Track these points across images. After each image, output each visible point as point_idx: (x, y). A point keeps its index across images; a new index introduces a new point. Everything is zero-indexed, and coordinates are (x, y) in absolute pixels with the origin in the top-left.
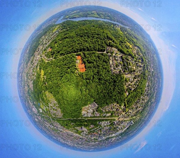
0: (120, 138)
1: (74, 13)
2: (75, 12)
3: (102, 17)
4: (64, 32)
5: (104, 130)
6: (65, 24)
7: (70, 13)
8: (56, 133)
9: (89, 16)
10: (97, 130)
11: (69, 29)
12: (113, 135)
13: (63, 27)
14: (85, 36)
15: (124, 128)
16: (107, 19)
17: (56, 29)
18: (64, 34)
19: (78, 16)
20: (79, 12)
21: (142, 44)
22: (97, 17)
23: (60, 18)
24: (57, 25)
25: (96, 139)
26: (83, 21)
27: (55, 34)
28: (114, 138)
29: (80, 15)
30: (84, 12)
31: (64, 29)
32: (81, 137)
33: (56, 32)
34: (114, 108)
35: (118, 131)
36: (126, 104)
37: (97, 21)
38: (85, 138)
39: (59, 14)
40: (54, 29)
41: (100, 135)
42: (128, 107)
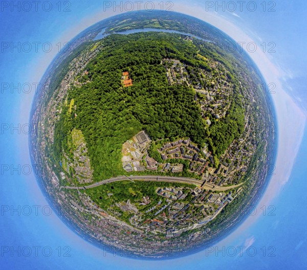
0: (209, 233)
1: (124, 23)
2: (125, 21)
3: (167, 28)
4: (108, 49)
5: (174, 212)
6: (108, 40)
7: (117, 23)
8: (90, 223)
9: (146, 27)
10: (160, 211)
11: (114, 45)
12: (195, 226)
13: (106, 44)
14: (136, 51)
15: (216, 209)
16: (174, 30)
17: (95, 47)
18: (107, 51)
19: (129, 27)
20: (131, 22)
21: (230, 61)
22: (158, 28)
23: (100, 32)
24: (96, 41)
25: (163, 235)
26: (136, 33)
27: (94, 53)
28: (198, 233)
29: (133, 27)
30: (139, 20)
31: (107, 45)
32: (132, 229)
33: (96, 51)
34: (186, 151)
35: (204, 217)
36: (212, 144)
37: (156, 33)
38: (141, 231)
39: (98, 25)
40: (93, 47)
41: (167, 224)
42: (216, 153)
